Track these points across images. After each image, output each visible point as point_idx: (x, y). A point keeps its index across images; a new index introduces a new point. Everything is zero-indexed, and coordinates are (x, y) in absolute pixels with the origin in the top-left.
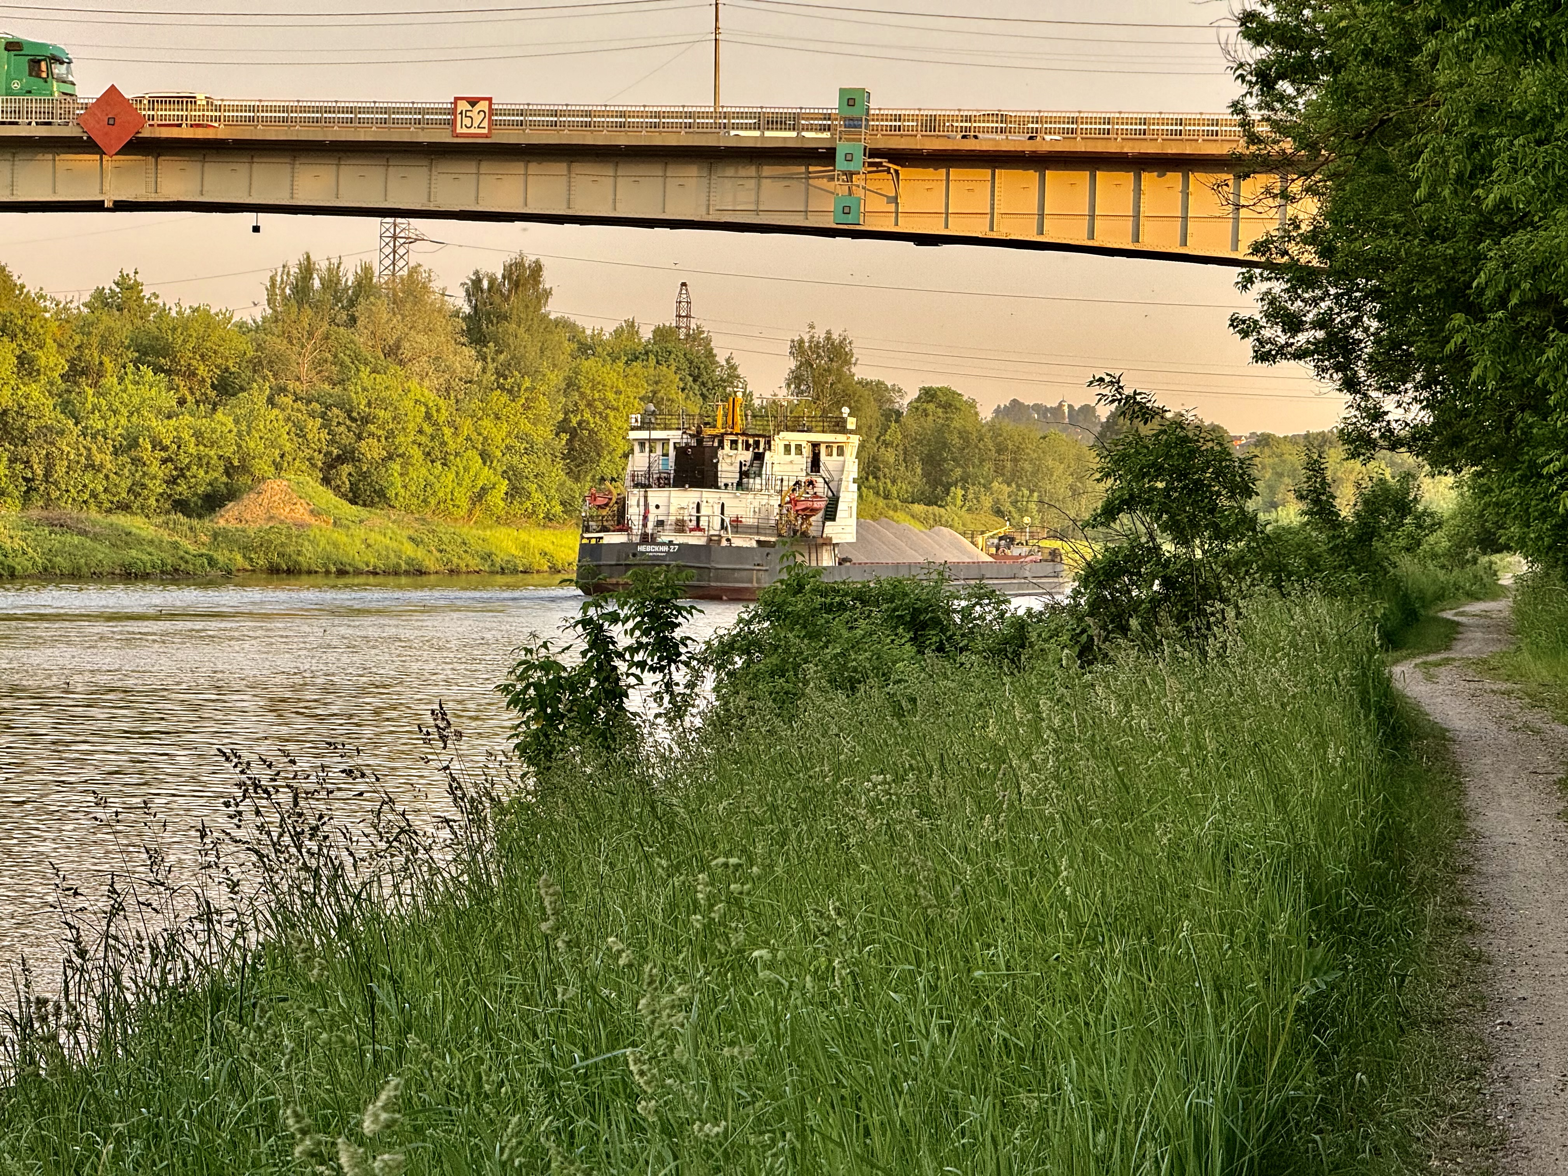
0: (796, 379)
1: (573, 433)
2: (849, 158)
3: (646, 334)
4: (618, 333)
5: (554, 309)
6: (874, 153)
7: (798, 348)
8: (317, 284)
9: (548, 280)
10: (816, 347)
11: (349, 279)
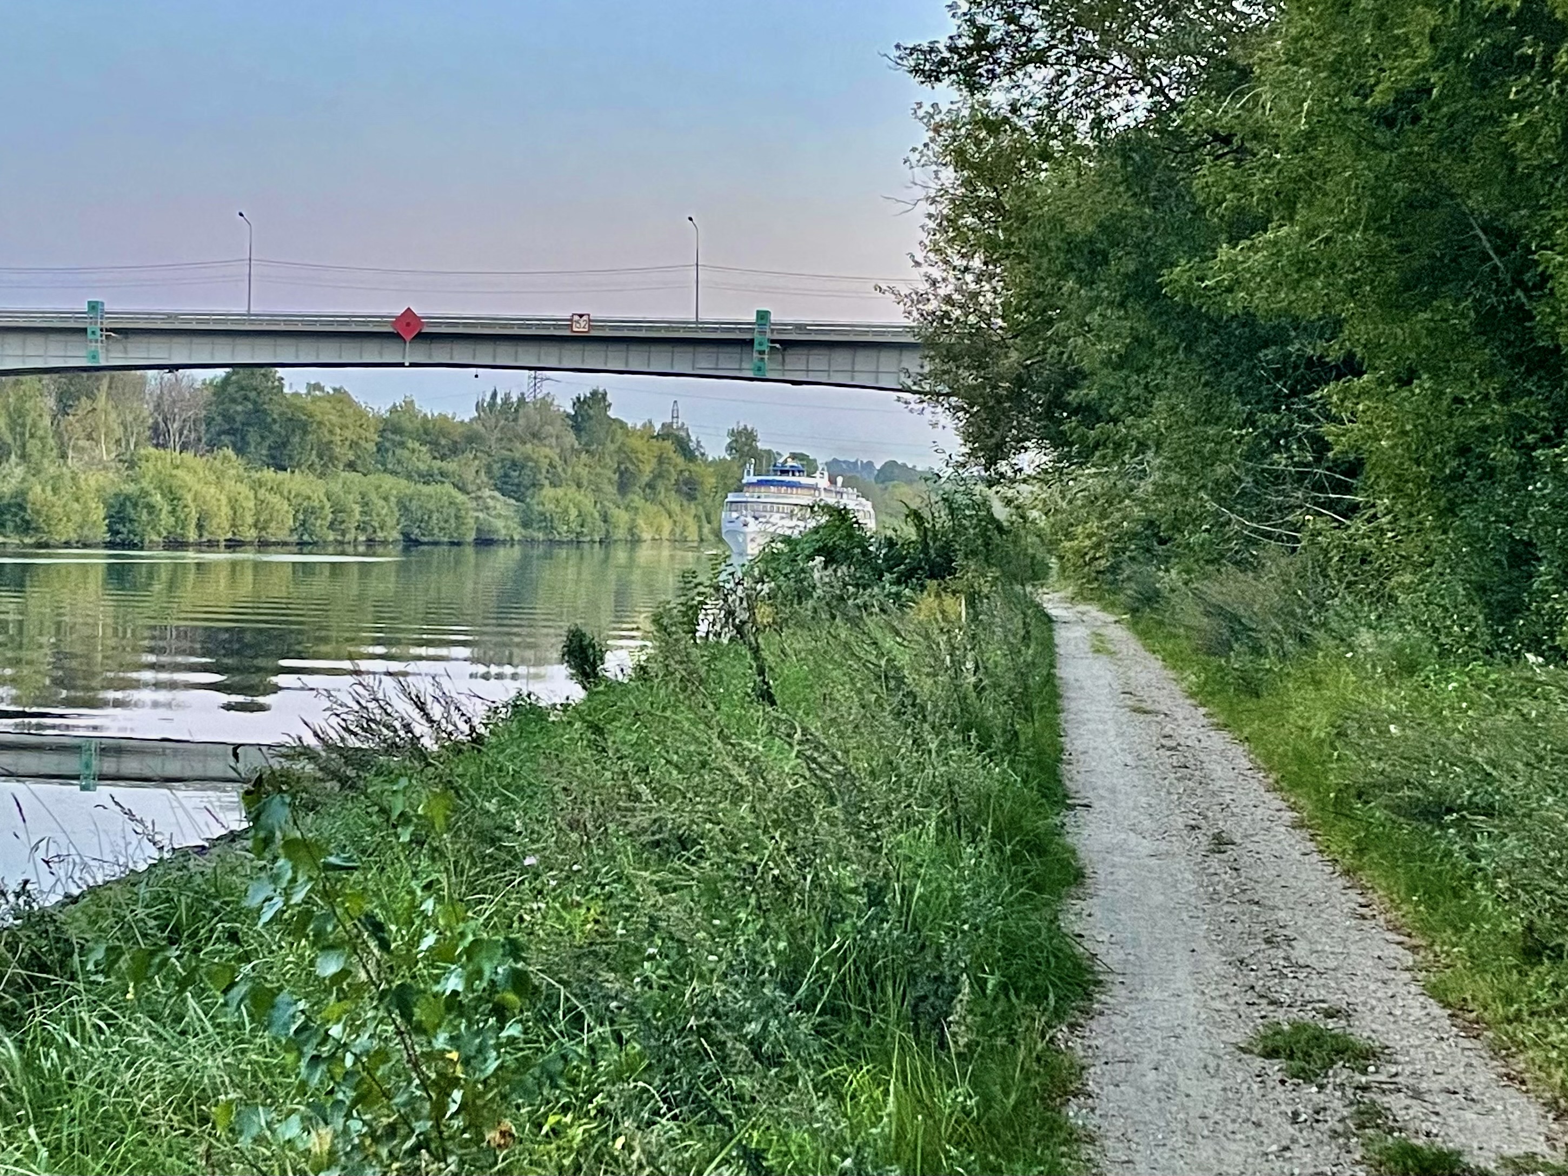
0: (730, 448)
1: (622, 474)
2: (761, 344)
3: (658, 427)
4: (644, 426)
5: (611, 413)
6: (773, 341)
7: (732, 433)
8: (499, 401)
9: (609, 398)
10: (739, 433)
11: (514, 399)
